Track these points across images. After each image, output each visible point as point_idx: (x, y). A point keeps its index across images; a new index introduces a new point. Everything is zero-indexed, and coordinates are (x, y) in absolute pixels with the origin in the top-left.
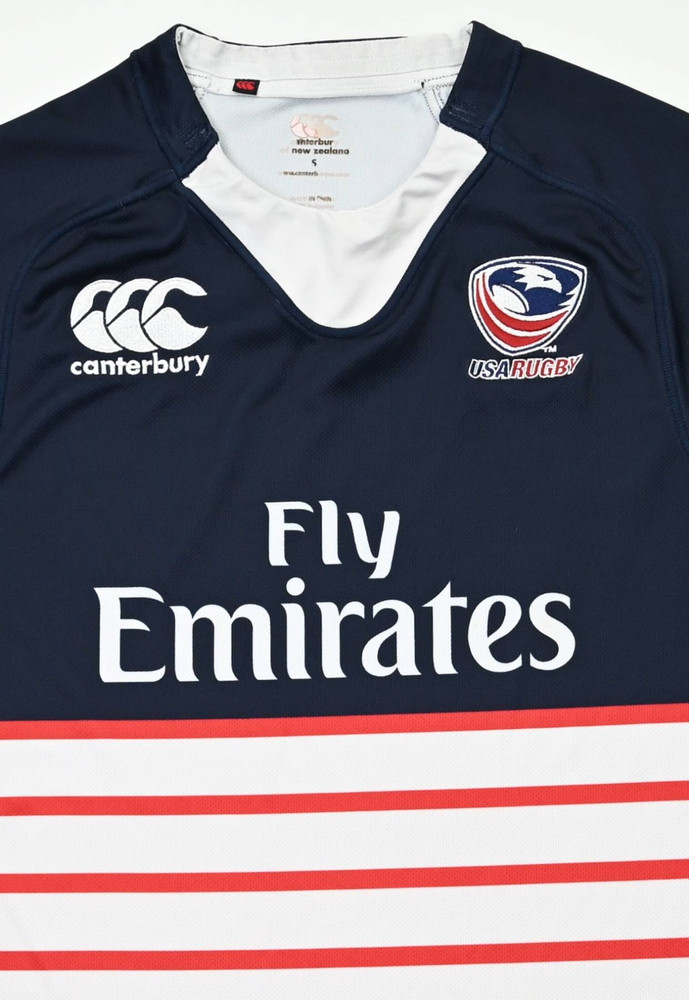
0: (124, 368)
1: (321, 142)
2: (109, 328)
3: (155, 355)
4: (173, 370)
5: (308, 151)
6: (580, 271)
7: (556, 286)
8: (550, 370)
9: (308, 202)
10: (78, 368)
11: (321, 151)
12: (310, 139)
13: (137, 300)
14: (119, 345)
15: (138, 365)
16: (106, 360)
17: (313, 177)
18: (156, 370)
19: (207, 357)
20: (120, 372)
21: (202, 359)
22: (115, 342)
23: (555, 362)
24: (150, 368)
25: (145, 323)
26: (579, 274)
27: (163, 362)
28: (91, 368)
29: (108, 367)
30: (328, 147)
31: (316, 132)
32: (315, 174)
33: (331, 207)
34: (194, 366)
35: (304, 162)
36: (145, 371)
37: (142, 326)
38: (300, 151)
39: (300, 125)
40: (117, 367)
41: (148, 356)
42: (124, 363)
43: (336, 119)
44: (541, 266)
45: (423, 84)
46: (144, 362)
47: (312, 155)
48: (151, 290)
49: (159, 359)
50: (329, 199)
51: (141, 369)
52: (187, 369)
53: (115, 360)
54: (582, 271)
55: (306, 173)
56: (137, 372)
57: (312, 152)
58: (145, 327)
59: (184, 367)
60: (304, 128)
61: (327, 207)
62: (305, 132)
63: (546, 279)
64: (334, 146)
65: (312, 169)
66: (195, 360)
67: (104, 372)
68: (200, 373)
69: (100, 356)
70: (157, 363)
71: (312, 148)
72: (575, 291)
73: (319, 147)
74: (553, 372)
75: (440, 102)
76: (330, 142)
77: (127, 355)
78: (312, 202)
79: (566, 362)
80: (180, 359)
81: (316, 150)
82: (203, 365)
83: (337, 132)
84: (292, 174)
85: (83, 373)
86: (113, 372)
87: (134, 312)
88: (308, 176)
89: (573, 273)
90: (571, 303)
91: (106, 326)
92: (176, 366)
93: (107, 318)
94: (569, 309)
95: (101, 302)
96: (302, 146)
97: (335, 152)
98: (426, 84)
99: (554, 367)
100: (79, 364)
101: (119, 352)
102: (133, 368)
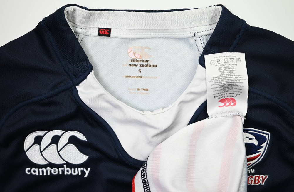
0: (51, 171)
1: (143, 61)
2: (42, 153)
3: (65, 166)
4: (73, 173)
5: (136, 66)
6: (267, 135)
7: (255, 142)
8: (251, 181)
9: (137, 91)
10: (29, 171)
11: (143, 66)
12: (137, 59)
13: (55, 140)
14: (47, 161)
15: (57, 170)
16: (42, 168)
17: (139, 78)
18: (66, 173)
19: (89, 169)
20: (49, 174)
21: (87, 170)
22: (46, 160)
23: (254, 177)
24: (63, 172)
25: (59, 151)
26: (267, 136)
27: (69, 169)
28: (35, 171)
29: (43, 172)
30: (146, 63)
31: (141, 56)
32: (140, 77)
33: (148, 94)
34: (83, 173)
35: (134, 71)
36: (60, 173)
37: (58, 152)
38: (133, 65)
39: (132, 52)
40: (47, 172)
41: (62, 166)
42: (50, 169)
43: (150, 49)
44: (248, 133)
45: (195, 34)
46: (60, 169)
47: (139, 68)
48: (62, 135)
49: (67, 168)
50: (147, 90)
51: (59, 172)
52: (80, 174)
53: (46, 168)
54: (268, 134)
55: (136, 77)
56: (57, 173)
57: (139, 66)
58: (60, 153)
59: (78, 173)
60: (134, 53)
61: (147, 93)
62: (135, 56)
63: (250, 139)
64: (150, 63)
65: (138, 74)
66: (83, 170)
67: (41, 174)
68: (86, 176)
69: (39, 166)
70: (66, 169)
71: (139, 64)
72: (264, 144)
73: (142, 63)
74: (253, 182)
75: (203, 44)
76: (148, 61)
77: (52, 165)
78: (139, 91)
79: (259, 178)
80: (76, 169)
81: (141, 65)
82: (87, 172)
83: (151, 56)
84: (129, 77)
85: (31, 174)
86: (45, 174)
87: (54, 146)
88: (137, 78)
89: (264, 136)
90: (262, 150)
91: (41, 152)
92: (75, 172)
93: (41, 148)
94: (261, 153)
95: (38, 140)
96: (133, 63)
97: (150, 66)
98: (196, 35)
99: (253, 179)
100: (29, 169)
101: (48, 164)
102: (55, 172)
